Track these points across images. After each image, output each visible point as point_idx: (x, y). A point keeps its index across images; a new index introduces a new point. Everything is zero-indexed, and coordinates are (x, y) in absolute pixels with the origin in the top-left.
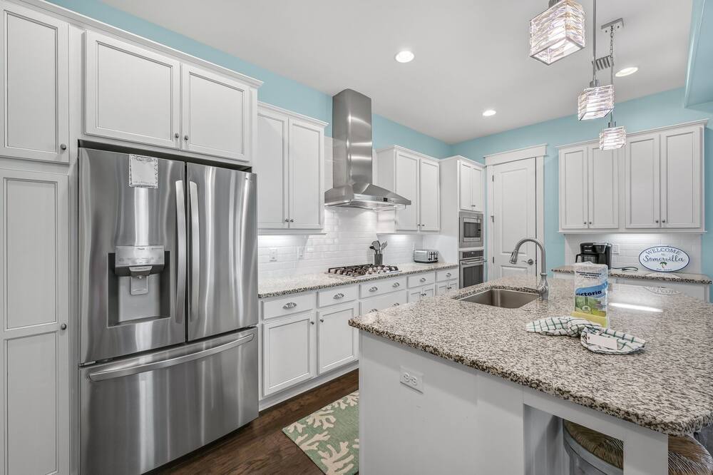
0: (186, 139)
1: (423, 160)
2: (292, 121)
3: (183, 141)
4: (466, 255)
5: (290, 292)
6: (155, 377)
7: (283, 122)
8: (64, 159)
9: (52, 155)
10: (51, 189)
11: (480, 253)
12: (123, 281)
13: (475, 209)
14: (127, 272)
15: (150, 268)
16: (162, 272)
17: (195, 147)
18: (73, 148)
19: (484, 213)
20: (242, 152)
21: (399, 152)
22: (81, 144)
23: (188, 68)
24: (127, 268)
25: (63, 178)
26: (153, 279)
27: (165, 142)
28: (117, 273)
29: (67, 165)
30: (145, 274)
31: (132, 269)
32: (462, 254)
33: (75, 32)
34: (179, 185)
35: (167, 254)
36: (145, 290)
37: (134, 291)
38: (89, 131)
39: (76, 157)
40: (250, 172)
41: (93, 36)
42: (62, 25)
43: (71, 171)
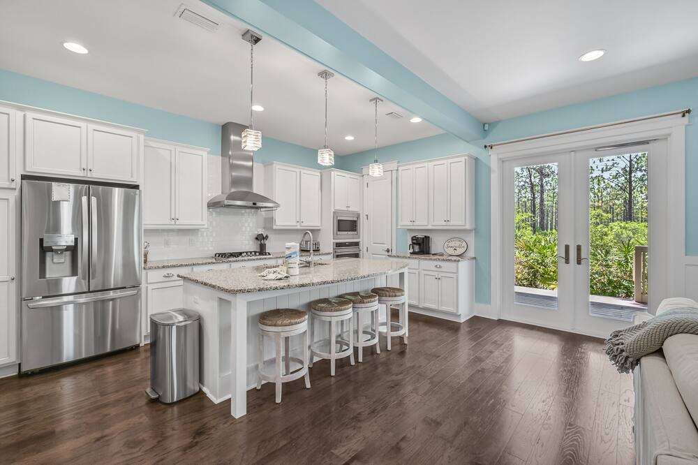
0: (90, 170)
1: (303, 171)
2: (179, 149)
3: (89, 171)
4: (338, 245)
5: (168, 267)
6: (75, 308)
7: (171, 151)
8: (13, 185)
9: (6, 184)
10: (5, 203)
11: (357, 244)
12: (49, 255)
13: (350, 209)
14: (50, 249)
15: (65, 247)
16: (73, 250)
17: (97, 175)
18: (18, 179)
19: (361, 212)
20: (132, 176)
21: (278, 167)
22: (24, 177)
23: (92, 126)
24: (51, 247)
25: (13, 196)
26: (68, 253)
27: (77, 173)
28: (44, 250)
29: (15, 189)
30: (62, 251)
31: (53, 248)
32: (335, 245)
33: (20, 114)
34: (84, 199)
35: (76, 240)
36: (62, 260)
37: (55, 260)
38: (28, 169)
39: (20, 186)
40: (138, 189)
41: (30, 115)
42: (12, 111)
43: (17, 193)
